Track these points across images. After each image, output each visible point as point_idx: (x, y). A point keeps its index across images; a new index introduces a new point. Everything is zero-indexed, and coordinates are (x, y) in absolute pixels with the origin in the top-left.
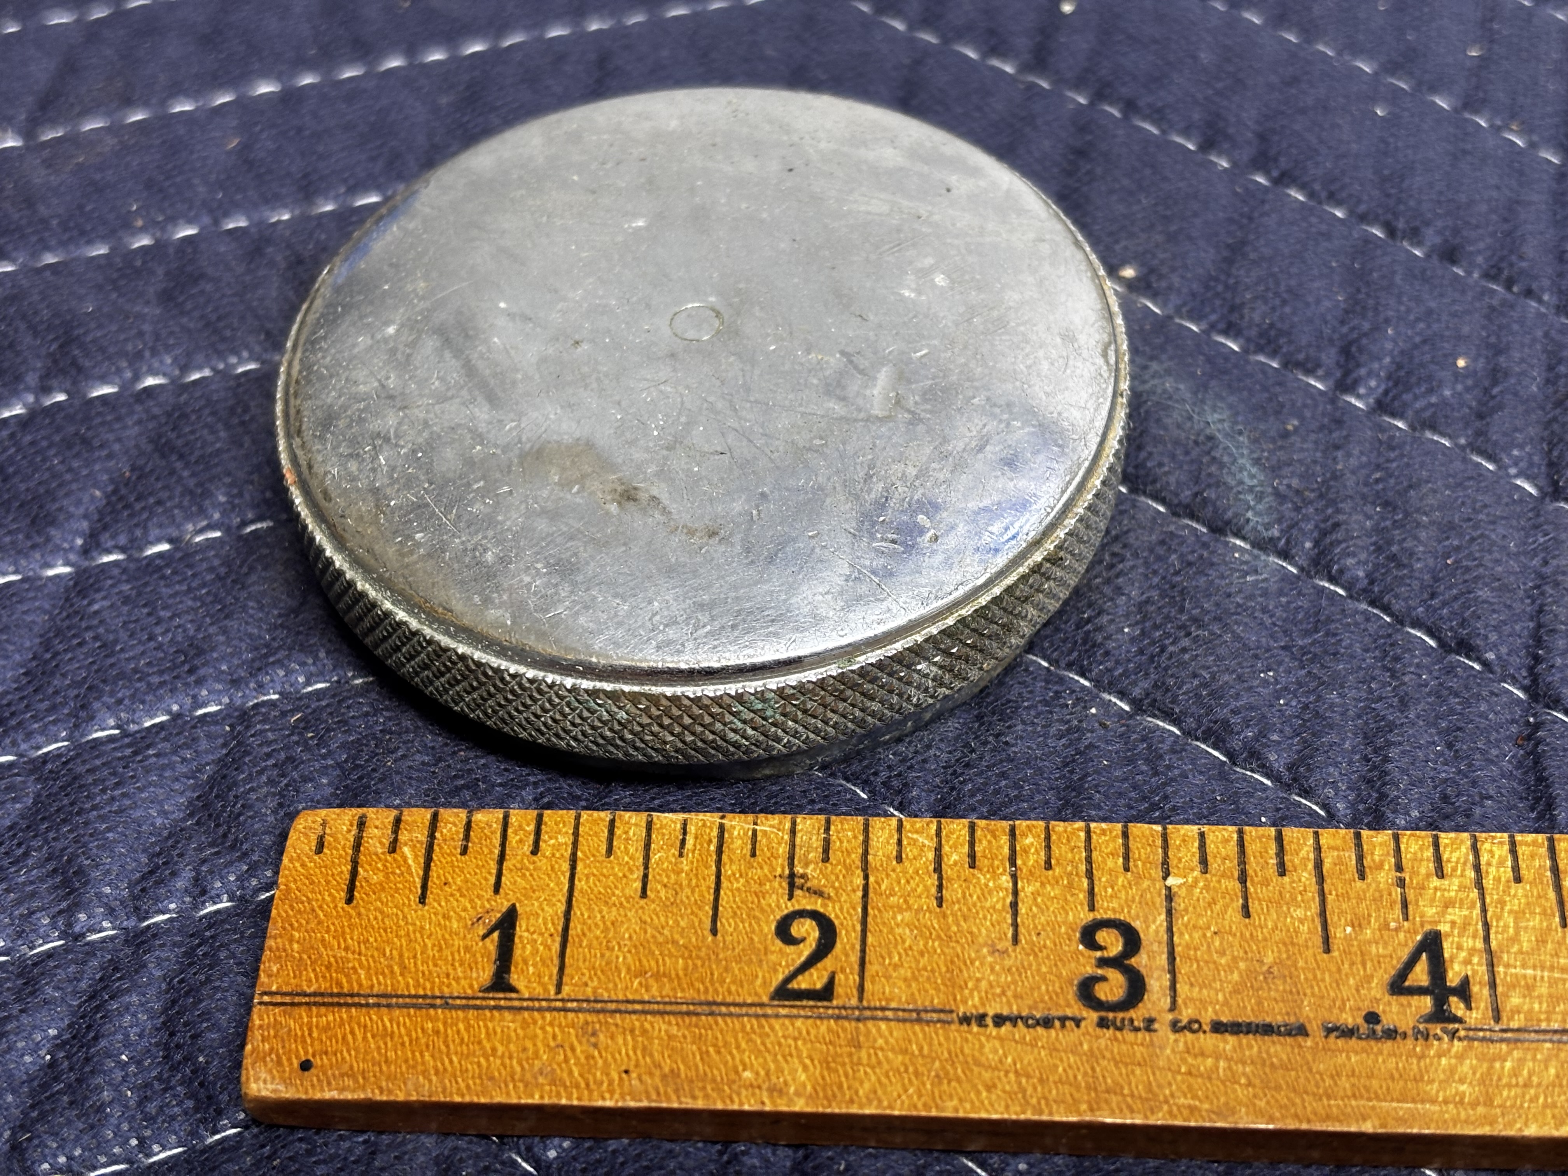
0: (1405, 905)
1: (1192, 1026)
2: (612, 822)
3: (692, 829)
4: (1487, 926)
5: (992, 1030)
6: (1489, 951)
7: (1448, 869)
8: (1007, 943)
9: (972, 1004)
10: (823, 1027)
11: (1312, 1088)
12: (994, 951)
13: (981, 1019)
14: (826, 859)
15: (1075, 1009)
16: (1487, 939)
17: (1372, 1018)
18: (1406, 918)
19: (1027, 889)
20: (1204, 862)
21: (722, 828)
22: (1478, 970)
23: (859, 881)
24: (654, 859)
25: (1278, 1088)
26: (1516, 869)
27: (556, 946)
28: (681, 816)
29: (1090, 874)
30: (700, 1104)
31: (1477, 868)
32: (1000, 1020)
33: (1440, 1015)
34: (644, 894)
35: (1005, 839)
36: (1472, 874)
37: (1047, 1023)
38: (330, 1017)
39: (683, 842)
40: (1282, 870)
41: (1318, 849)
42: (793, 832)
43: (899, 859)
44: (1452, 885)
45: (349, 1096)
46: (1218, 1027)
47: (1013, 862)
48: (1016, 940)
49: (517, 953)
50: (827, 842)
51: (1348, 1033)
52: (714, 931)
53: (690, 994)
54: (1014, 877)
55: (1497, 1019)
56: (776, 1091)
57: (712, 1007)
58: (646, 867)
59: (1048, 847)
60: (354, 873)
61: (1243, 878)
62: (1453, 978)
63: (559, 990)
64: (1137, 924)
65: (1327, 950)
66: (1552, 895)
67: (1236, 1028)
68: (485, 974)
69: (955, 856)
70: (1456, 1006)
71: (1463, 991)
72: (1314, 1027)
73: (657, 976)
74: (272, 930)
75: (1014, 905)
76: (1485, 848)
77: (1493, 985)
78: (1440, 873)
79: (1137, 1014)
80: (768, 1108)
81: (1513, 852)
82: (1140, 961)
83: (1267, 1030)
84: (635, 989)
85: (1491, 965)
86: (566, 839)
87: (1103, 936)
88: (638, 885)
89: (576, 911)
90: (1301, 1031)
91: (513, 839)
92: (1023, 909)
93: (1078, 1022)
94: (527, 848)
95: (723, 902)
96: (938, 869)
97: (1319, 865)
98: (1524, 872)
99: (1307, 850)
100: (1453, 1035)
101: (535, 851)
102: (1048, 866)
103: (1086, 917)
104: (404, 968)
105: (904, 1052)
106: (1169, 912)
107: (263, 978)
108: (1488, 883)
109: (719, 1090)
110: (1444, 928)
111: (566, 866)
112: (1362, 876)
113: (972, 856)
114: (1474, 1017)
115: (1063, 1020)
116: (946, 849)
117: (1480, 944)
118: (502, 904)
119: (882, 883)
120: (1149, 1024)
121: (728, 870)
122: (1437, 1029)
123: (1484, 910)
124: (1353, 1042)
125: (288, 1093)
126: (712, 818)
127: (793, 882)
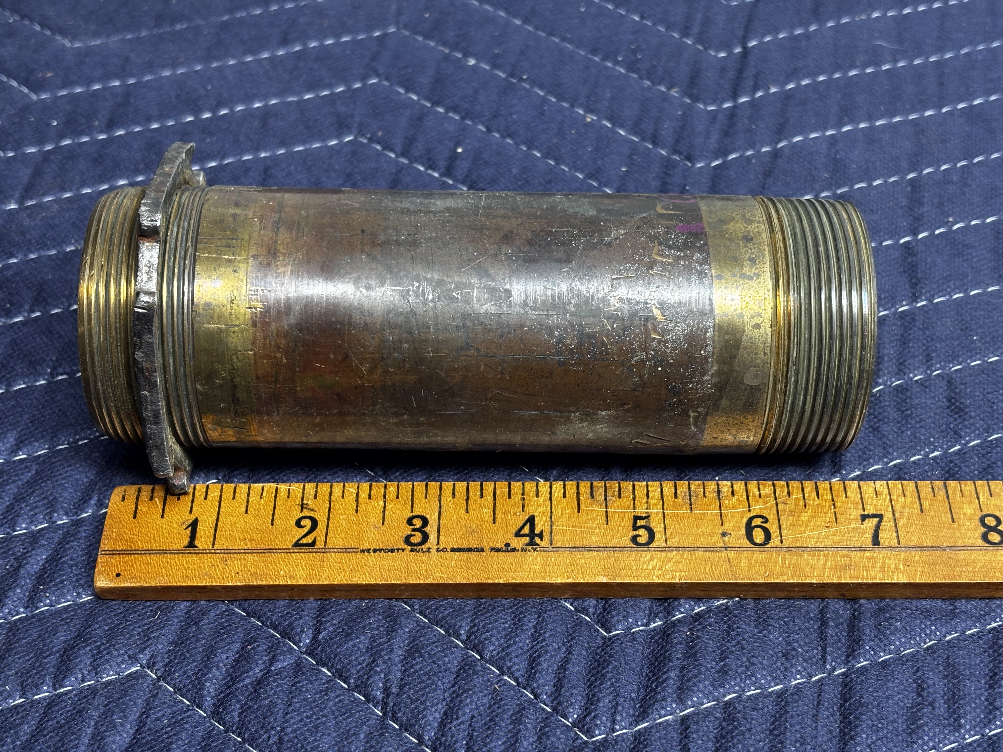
0: (523, 507)
1: (444, 550)
2: (235, 488)
3: (265, 489)
4: (551, 513)
5: (372, 554)
6: (551, 522)
7: (540, 494)
8: (380, 525)
9: (366, 546)
10: (311, 555)
11: (483, 569)
12: (375, 527)
13: (368, 551)
14: (315, 498)
15: (404, 546)
16: (551, 517)
17: (507, 545)
18: (523, 511)
19: (389, 506)
20: (454, 494)
21: (277, 488)
22: (547, 528)
23: (328, 505)
24: (251, 500)
25: (472, 569)
26: (564, 493)
27: (212, 531)
28: (261, 485)
29: (412, 500)
30: (264, 583)
31: (551, 493)
32: (375, 551)
33: (532, 543)
34: (246, 512)
35: (382, 490)
36: (548, 496)
37: (392, 551)
38: (127, 558)
39: (262, 494)
40: (481, 496)
41: (495, 488)
42: (304, 489)
43: (343, 497)
44: (541, 499)
45: (134, 585)
46: (453, 550)
47: (385, 496)
48: (383, 524)
49: (198, 534)
50: (316, 492)
51: (498, 550)
52: (272, 524)
53: (262, 546)
54: (385, 502)
55: (551, 544)
56: (291, 577)
57: (270, 551)
58: (248, 502)
59: (398, 491)
60: (136, 508)
61: (467, 500)
62: (537, 531)
63: (213, 546)
64: (427, 516)
65: (494, 523)
66: (576, 503)
67: (459, 550)
68: (186, 542)
69: (363, 495)
70: (537, 540)
71: (541, 536)
72: (487, 549)
73: (250, 540)
74: (105, 529)
75: (384, 512)
76: (554, 486)
77: (551, 532)
78: (537, 495)
79: (425, 547)
80: (289, 583)
81: (564, 487)
82: (428, 529)
83: (470, 550)
84: (242, 545)
85: (551, 526)
86: (217, 494)
87: (415, 521)
88: (244, 509)
89: (220, 519)
90: (482, 550)
91: (197, 494)
92: (387, 513)
93: (403, 550)
94: (203, 497)
95: (276, 514)
96: (357, 500)
97: (495, 494)
98: (567, 494)
99: (491, 489)
100: (535, 550)
101: (206, 498)
102: (398, 498)
103: (411, 515)
104: (155, 541)
105: (340, 563)
106: (440, 512)
107: (102, 545)
108: (554, 498)
109: (271, 578)
110: (536, 514)
111: (217, 504)
112: (510, 497)
113: (370, 495)
114: (543, 544)
115: (398, 549)
116: (361, 493)
117: (548, 519)
118: (193, 517)
119: (335, 505)
120: (429, 550)
121: (278, 503)
122: (530, 548)
123: (551, 508)
124: (500, 554)
125: (112, 585)
126: (274, 485)
127: (303, 506)
